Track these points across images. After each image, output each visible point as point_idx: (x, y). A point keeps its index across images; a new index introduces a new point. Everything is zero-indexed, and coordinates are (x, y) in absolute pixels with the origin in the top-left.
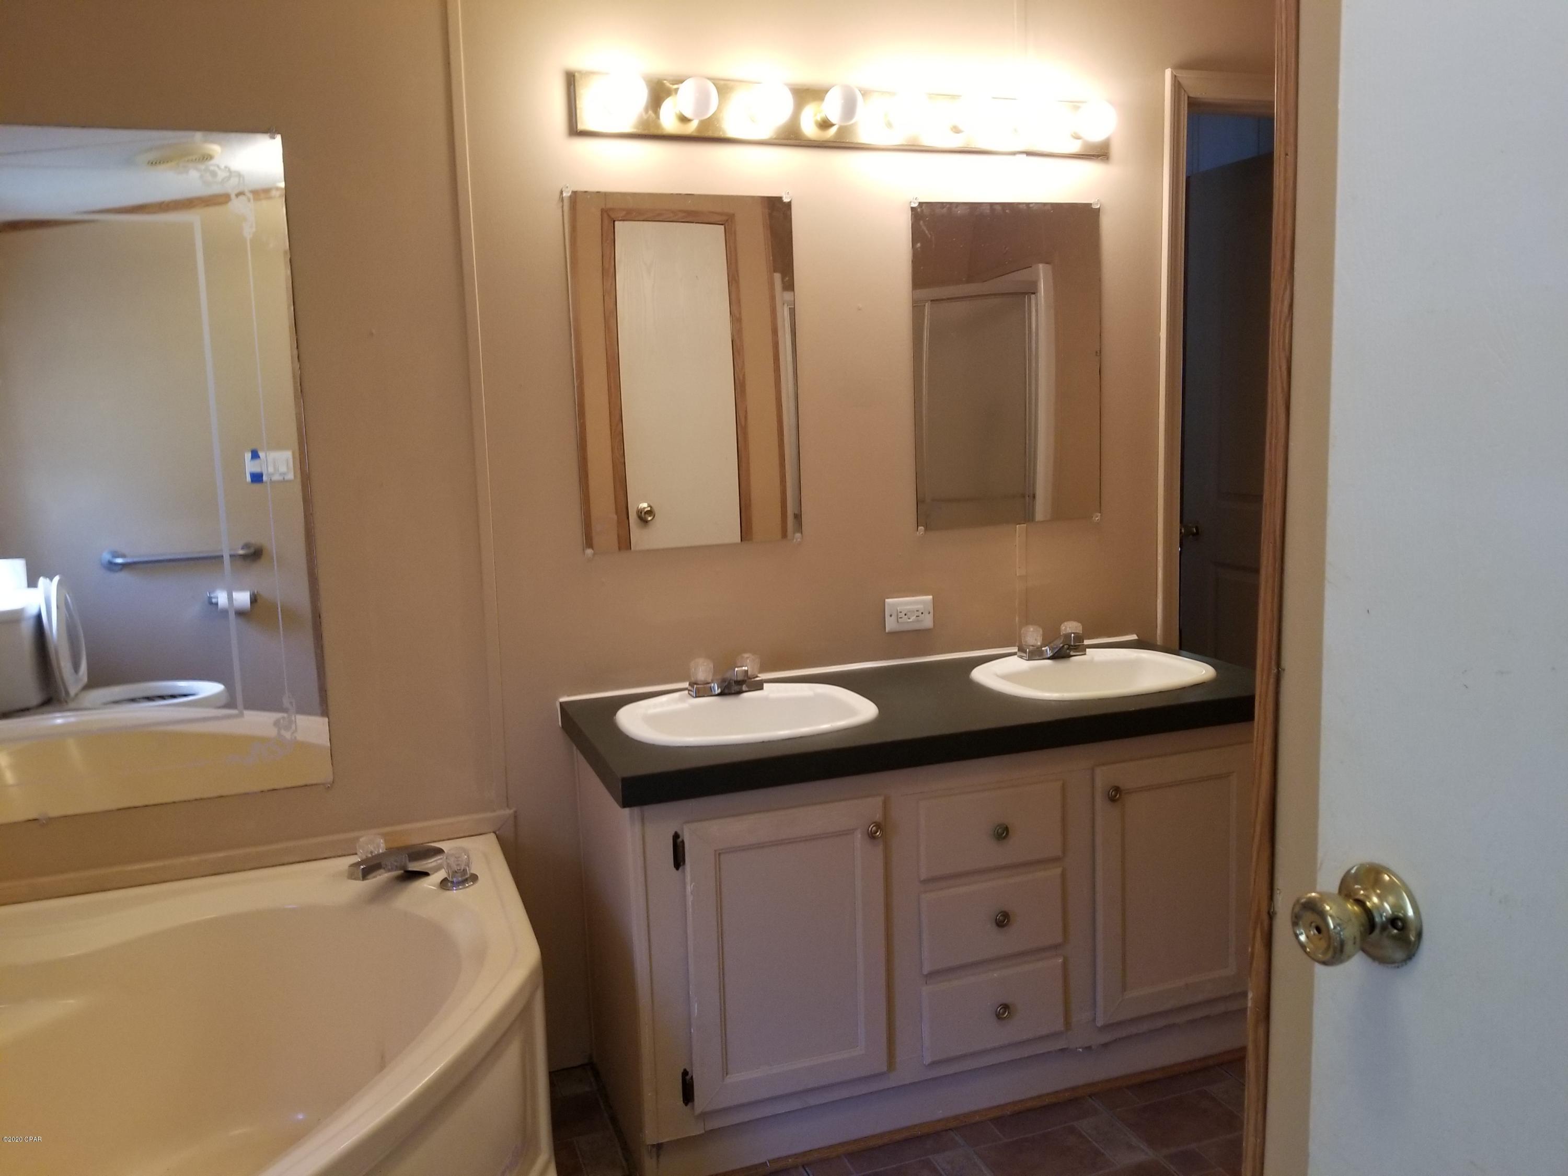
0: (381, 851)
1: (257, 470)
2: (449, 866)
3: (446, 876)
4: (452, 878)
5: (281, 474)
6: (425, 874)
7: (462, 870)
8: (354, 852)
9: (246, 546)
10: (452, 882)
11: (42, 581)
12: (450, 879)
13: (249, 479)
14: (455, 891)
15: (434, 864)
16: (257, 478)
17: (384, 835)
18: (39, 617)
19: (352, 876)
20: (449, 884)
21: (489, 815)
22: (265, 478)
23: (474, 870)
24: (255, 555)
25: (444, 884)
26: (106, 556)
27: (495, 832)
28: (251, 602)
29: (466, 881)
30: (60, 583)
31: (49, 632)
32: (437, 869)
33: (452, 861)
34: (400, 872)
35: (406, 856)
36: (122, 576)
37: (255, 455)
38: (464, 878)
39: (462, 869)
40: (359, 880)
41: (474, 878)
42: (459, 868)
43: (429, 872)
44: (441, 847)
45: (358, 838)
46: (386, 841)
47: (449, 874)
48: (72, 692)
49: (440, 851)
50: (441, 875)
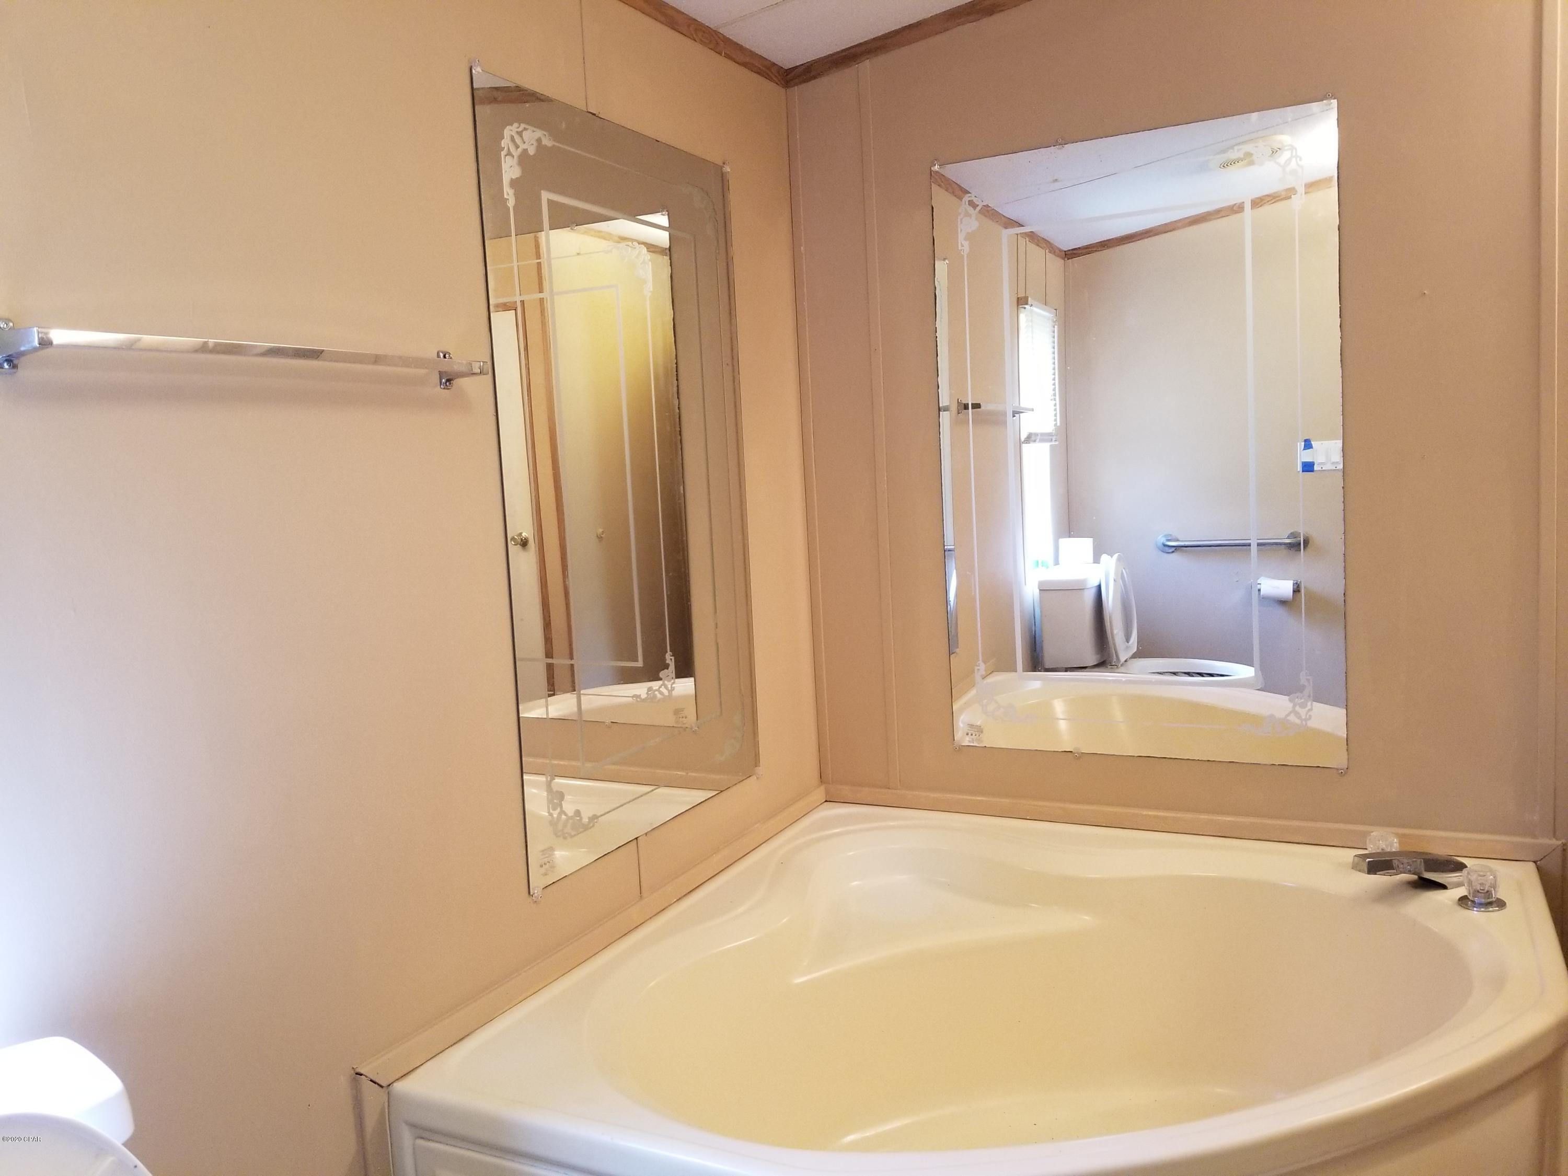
0: (1394, 850)
1: (1308, 459)
2: (1470, 883)
3: (1466, 893)
4: (1473, 896)
5: (1333, 463)
6: (1443, 887)
7: (1486, 891)
8: (1365, 848)
9: (1293, 535)
10: (1473, 902)
11: (1105, 557)
12: (1471, 898)
13: (1300, 468)
14: (1475, 912)
15: (1455, 880)
16: (1308, 467)
17: (1401, 837)
18: (1099, 587)
19: (1355, 867)
20: (1469, 903)
21: (1528, 840)
22: (1316, 468)
23: (1501, 894)
24: (1297, 545)
25: (1463, 901)
26: (1161, 540)
27: (1535, 862)
28: (1294, 591)
29: (1490, 904)
30: (1119, 559)
31: (1106, 601)
32: (1459, 885)
33: (1474, 877)
34: (1415, 877)
35: (1421, 861)
36: (1175, 557)
37: (1308, 445)
38: (1489, 900)
39: (1486, 889)
40: (1363, 872)
41: (1501, 904)
42: (1482, 888)
43: (1448, 886)
44: (1465, 862)
45: (1369, 833)
46: (1400, 843)
47: (1470, 891)
48: (1123, 659)
49: (1460, 867)
50: (1462, 891)
